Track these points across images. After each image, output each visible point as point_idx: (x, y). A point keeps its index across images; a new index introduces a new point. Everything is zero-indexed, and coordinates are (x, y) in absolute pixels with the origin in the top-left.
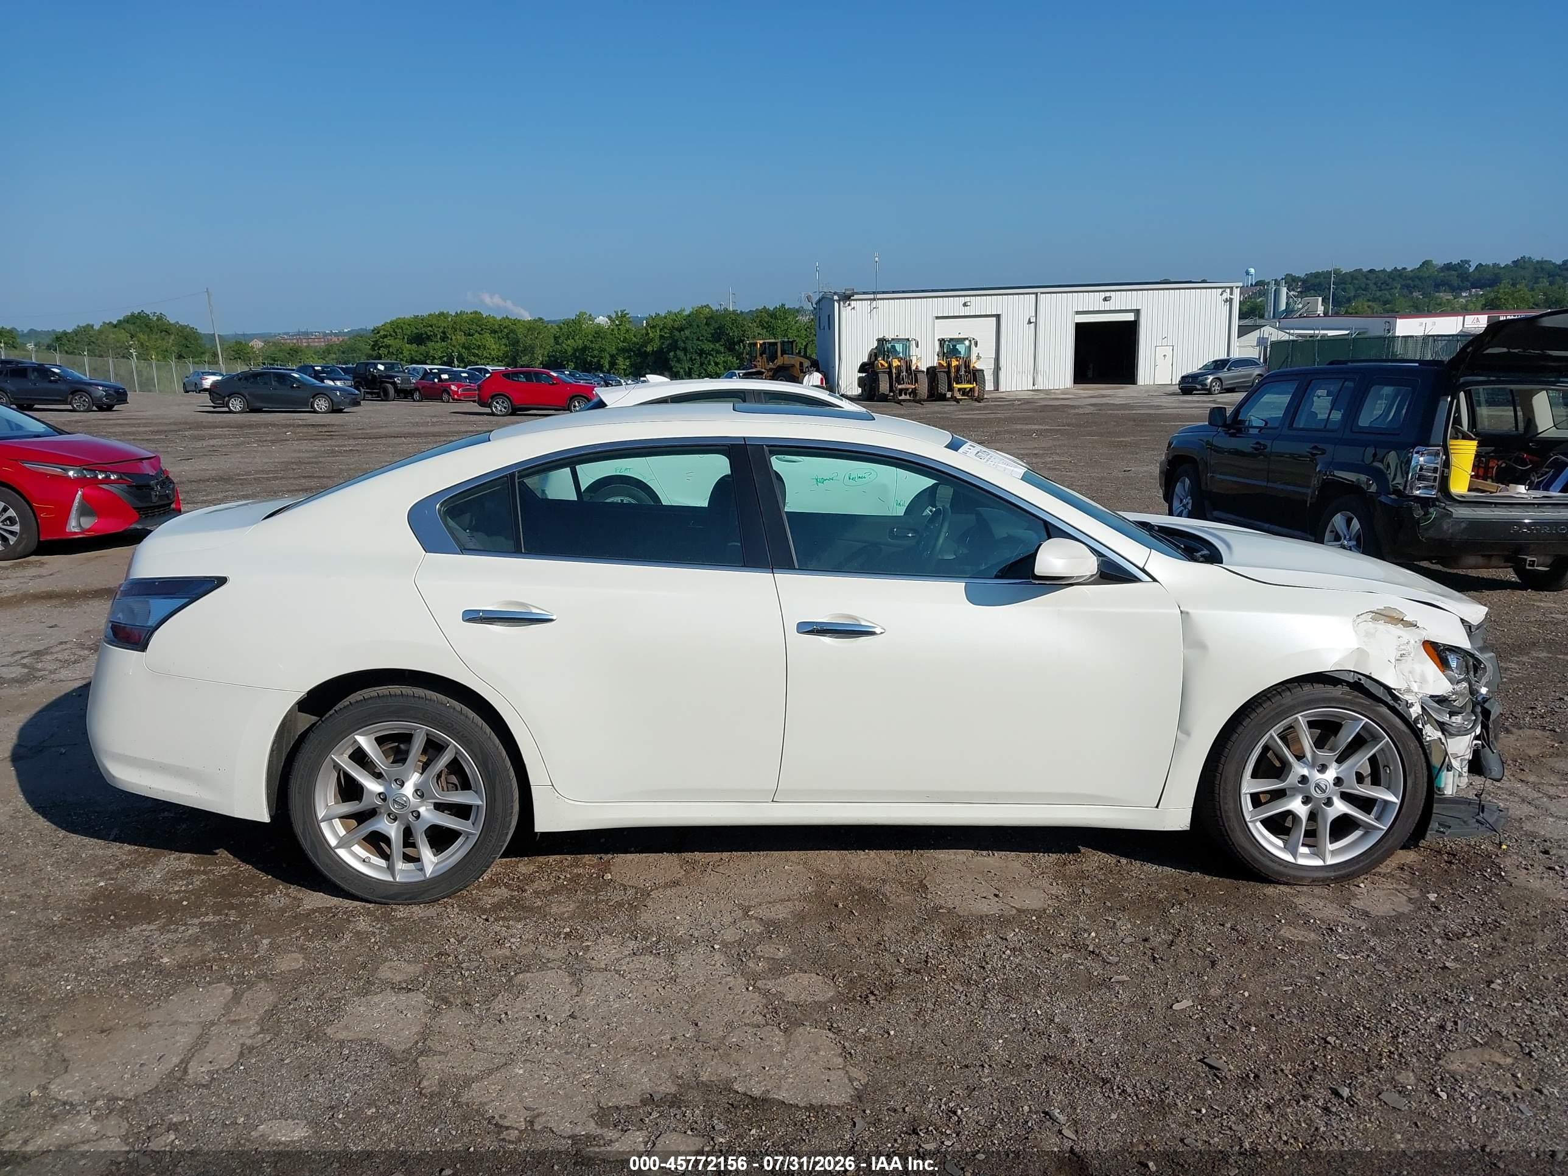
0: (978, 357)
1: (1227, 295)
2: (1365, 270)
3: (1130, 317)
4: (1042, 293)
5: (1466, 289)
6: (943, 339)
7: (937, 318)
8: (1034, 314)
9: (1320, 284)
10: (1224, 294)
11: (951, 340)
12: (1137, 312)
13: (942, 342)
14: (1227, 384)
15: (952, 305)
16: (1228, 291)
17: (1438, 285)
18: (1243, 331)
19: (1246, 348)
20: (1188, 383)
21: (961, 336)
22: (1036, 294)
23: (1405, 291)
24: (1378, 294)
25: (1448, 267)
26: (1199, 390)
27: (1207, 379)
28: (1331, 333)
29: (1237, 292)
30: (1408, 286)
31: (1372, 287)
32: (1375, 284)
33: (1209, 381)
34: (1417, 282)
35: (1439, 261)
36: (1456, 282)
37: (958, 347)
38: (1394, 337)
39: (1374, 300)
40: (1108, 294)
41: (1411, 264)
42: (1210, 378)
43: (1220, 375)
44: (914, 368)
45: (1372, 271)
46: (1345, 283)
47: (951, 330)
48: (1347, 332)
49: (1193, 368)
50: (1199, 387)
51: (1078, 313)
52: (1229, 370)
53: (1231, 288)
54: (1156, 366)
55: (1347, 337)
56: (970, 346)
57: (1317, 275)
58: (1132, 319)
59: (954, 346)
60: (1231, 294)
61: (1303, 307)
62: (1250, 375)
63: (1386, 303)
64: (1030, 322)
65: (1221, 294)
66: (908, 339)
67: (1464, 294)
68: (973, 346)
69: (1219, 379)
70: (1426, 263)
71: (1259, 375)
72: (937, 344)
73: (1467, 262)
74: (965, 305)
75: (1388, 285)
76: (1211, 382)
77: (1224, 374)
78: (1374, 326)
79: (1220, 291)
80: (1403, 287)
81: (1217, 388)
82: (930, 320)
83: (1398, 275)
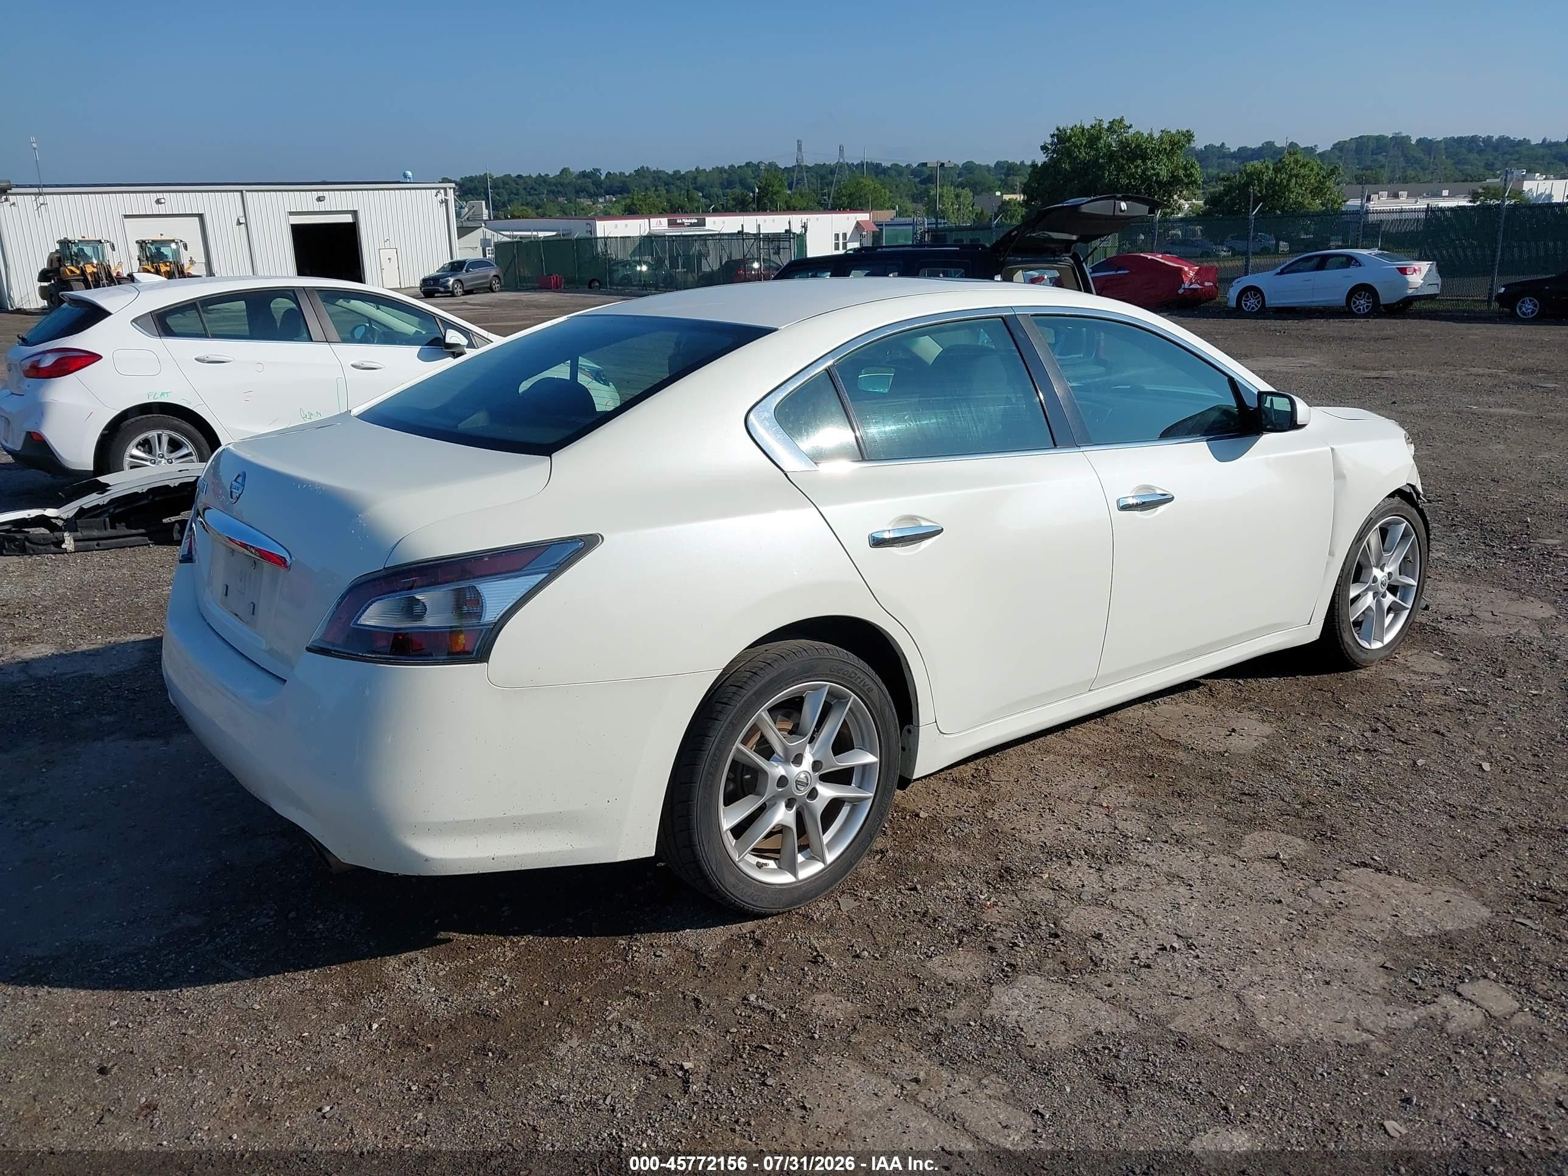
0: (192, 262)
1: (441, 196)
2: (514, 175)
3: (348, 219)
4: (247, 191)
5: (602, 196)
6: (144, 242)
7: (126, 216)
8: (242, 214)
9: (476, 189)
10: (439, 195)
11: (154, 242)
12: (355, 213)
13: (142, 244)
14: (468, 286)
15: (144, 202)
16: (442, 191)
17: (579, 191)
18: (463, 231)
19: (469, 249)
20: (430, 285)
21: (163, 238)
22: (241, 191)
23: (552, 197)
24: (530, 198)
25: (583, 175)
26: (442, 292)
27: (448, 281)
28: (541, 234)
29: (451, 192)
30: (553, 192)
31: (522, 192)
32: (525, 189)
33: (451, 283)
34: (560, 188)
35: (576, 169)
36: (592, 189)
37: (163, 250)
38: (597, 238)
39: (527, 204)
40: (321, 194)
41: (553, 172)
42: (451, 280)
43: (460, 277)
44: (114, 275)
45: (519, 176)
46: (499, 188)
47: (152, 230)
48: (554, 233)
49: (432, 270)
50: (442, 289)
51: (291, 213)
52: (467, 271)
53: (445, 189)
54: (382, 269)
55: (555, 238)
56: (178, 249)
57: (471, 179)
58: (351, 220)
59: (158, 249)
60: (446, 194)
61: (469, 210)
62: (486, 277)
63: (538, 207)
64: (239, 223)
65: (436, 195)
66: (100, 241)
67: (600, 200)
68: (182, 249)
69: (459, 281)
70: (564, 171)
71: (495, 276)
72: (136, 246)
73: (598, 170)
74: (158, 202)
75: (536, 190)
76: (453, 284)
77: (463, 275)
78: (577, 229)
79: (434, 192)
80: (550, 192)
81: (459, 290)
82: (118, 219)
83: (542, 180)
